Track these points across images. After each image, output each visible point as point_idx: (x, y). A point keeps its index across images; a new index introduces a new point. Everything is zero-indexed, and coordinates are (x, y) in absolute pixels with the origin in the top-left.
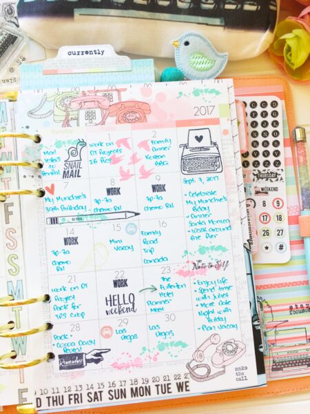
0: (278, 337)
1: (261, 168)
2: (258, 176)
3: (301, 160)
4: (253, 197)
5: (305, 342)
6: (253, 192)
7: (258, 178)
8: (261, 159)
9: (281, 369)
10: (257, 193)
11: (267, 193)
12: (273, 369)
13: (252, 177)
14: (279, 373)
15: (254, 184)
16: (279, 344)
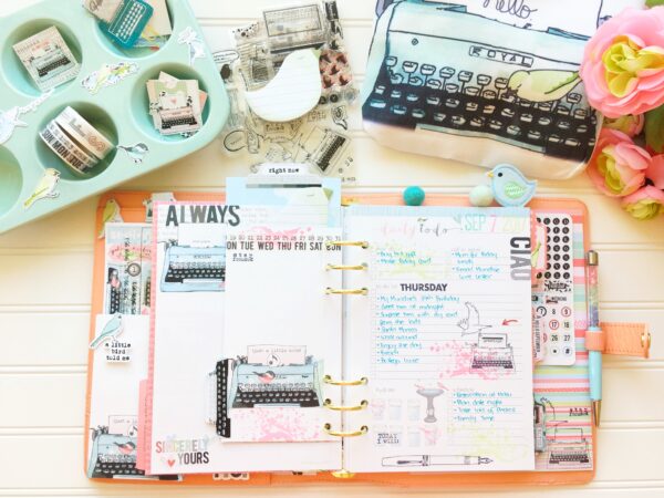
0: (557, 434)
1: (552, 279)
2: (550, 287)
3: (593, 282)
4: (545, 305)
5: (580, 441)
6: (545, 301)
7: (550, 288)
8: (552, 271)
9: (557, 462)
10: (548, 301)
11: (556, 302)
12: (551, 462)
13: (544, 287)
14: (556, 465)
15: (546, 293)
16: (558, 441)
